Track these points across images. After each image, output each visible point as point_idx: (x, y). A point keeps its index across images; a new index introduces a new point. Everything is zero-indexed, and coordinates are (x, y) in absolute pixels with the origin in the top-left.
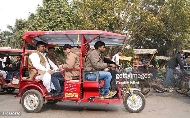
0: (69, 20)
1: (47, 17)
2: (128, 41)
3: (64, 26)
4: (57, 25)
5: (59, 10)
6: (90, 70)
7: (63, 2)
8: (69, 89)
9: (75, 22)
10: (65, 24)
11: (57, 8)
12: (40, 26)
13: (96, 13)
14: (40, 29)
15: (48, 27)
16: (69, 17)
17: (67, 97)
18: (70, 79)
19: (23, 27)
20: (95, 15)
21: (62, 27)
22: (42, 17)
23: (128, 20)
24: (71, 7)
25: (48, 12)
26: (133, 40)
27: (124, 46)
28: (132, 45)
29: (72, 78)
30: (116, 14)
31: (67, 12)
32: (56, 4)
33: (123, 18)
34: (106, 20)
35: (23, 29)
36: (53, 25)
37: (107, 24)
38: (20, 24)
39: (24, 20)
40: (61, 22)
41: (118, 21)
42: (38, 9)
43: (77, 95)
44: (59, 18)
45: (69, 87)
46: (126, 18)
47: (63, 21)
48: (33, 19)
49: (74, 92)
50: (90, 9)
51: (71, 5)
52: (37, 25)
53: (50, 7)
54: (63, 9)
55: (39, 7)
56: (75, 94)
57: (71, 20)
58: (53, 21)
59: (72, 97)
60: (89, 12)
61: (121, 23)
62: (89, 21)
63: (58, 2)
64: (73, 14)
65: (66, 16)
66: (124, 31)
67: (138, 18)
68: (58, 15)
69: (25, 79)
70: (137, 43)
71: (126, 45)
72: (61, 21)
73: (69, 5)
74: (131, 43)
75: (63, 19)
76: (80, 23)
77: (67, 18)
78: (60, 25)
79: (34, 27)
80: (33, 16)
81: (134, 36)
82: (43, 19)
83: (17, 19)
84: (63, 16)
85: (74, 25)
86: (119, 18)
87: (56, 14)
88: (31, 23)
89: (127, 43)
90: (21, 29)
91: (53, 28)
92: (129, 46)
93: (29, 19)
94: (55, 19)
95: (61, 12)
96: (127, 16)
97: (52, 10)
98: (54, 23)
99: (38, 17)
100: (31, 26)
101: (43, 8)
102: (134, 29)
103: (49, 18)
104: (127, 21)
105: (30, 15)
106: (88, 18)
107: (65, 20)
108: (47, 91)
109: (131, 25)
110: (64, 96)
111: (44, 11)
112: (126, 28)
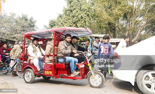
0: (88, 15)
1: (71, 15)
2: (143, 27)
3: (84, 21)
4: (79, 20)
5: (79, 8)
6: (60, 55)
7: (82, 1)
8: (47, 68)
9: (93, 16)
10: (85, 19)
11: (78, 7)
12: (66, 23)
13: (111, 6)
14: (66, 25)
15: (72, 23)
16: (88, 13)
17: (46, 74)
18: (48, 62)
19: (54, 25)
20: (110, 8)
21: (83, 21)
22: (67, 15)
23: (142, 7)
24: (89, 4)
25: (71, 11)
26: (148, 26)
27: (139, 32)
28: (147, 30)
29: (49, 61)
30: (130, 4)
31: (86, 8)
32: (77, 4)
33: (137, 7)
34: (121, 10)
35: (54, 26)
36: (76, 20)
37: (121, 14)
38: (52, 23)
39: (55, 19)
40: (82, 18)
41: (132, 10)
42: (64, 10)
43: (52, 73)
44: (80, 14)
45: (47, 67)
46: (139, 6)
47: (83, 16)
48: (61, 18)
49: (50, 71)
50: (106, 3)
51: (89, 2)
52: (64, 23)
53: (72, 7)
54: (83, 7)
55: (64, 8)
56: (50, 72)
57: (90, 14)
58: (76, 18)
59: (48, 74)
60: (104, 6)
61: (135, 11)
62: (105, 13)
63: (78, 1)
64: (91, 9)
65: (86, 12)
66: (138, 18)
67: (152, 4)
68: (79, 12)
69: (25, 62)
70: (153, 28)
71: (141, 31)
72: (82, 16)
73: (88, 2)
74: (146, 29)
75: (83, 15)
76: (97, 17)
77: (86, 13)
78: (81, 20)
79: (62, 24)
80: (61, 16)
81: (149, 22)
82: (68, 17)
83: (50, 20)
84: (83, 12)
85: (93, 18)
86: (133, 6)
87: (77, 11)
88: (60, 21)
89: (142, 29)
90: (53, 27)
91: (76, 23)
92: (144, 31)
93: (58, 18)
94: (77, 16)
95: (81, 9)
96: (141, 4)
97: (74, 9)
98: (77, 19)
99: (64, 16)
100: (60, 24)
101: (68, 8)
102: (149, 15)
103: (72, 16)
104: (141, 9)
105: (58, 15)
106: (104, 11)
107: (85, 15)
108: (37, 70)
109: (146, 12)
110: (44, 73)
111: (68, 10)
112: (140, 16)
